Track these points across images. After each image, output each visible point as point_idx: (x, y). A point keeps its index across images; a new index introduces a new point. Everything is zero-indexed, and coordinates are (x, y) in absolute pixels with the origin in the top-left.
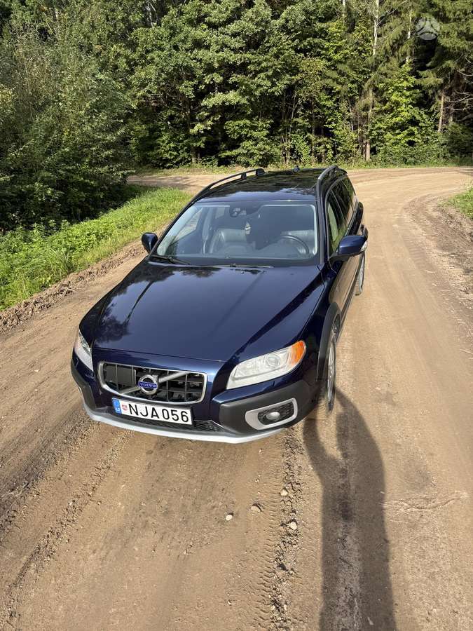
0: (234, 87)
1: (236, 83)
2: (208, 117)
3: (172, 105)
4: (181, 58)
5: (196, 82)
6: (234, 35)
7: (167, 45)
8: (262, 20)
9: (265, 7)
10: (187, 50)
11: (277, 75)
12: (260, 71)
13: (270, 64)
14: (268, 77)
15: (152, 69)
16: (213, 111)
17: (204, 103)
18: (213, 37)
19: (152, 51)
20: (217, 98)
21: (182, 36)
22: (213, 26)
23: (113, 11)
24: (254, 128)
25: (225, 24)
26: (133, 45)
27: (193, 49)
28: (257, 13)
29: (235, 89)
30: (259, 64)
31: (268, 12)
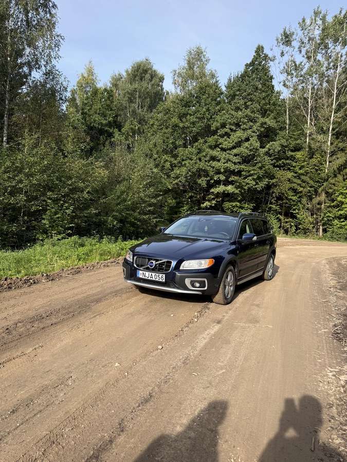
0: (232, 183)
1: (233, 181)
2: (214, 199)
3: (193, 190)
4: (202, 165)
5: (208, 178)
6: (236, 155)
7: (194, 158)
8: (254, 149)
9: (256, 142)
10: (206, 161)
11: (259, 178)
12: (250, 176)
13: (256, 172)
14: (253, 179)
15: (184, 169)
16: (217, 195)
17: (212, 190)
18: (223, 155)
19: (186, 160)
20: (221, 188)
21: (204, 154)
22: (223, 150)
23: (168, 138)
24: (242, 208)
25: (230, 149)
26: (175, 156)
27: (209, 161)
28: (251, 145)
29: (233, 184)
30: (249, 171)
31: (258, 144)
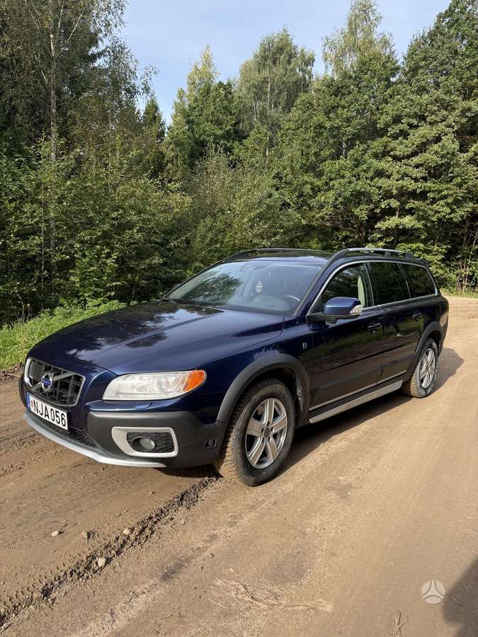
0: (410, 212)
1: (412, 208)
2: (381, 239)
3: (348, 226)
4: (360, 185)
5: (372, 206)
6: (417, 166)
7: (348, 174)
8: (448, 153)
9: (453, 142)
10: (367, 178)
11: (457, 202)
12: (441, 199)
13: (451, 192)
14: (448, 204)
15: (331, 194)
16: (387, 232)
17: (378, 225)
18: (395, 168)
19: (335, 178)
20: (392, 222)
21: (364, 167)
22: (396, 158)
23: (308, 147)
24: (428, 252)
25: (408, 157)
26: (320, 175)
27: (372, 179)
28: (443, 147)
29: (412, 214)
30: (441, 191)
31: (456, 146)
